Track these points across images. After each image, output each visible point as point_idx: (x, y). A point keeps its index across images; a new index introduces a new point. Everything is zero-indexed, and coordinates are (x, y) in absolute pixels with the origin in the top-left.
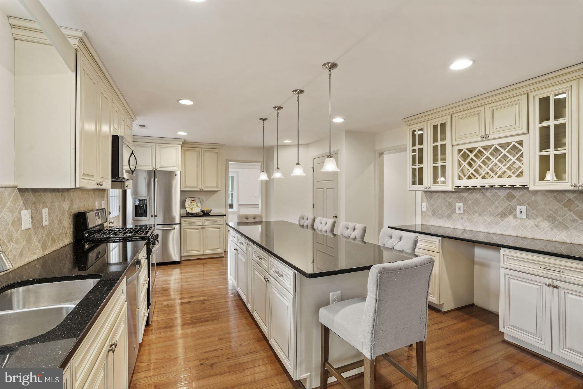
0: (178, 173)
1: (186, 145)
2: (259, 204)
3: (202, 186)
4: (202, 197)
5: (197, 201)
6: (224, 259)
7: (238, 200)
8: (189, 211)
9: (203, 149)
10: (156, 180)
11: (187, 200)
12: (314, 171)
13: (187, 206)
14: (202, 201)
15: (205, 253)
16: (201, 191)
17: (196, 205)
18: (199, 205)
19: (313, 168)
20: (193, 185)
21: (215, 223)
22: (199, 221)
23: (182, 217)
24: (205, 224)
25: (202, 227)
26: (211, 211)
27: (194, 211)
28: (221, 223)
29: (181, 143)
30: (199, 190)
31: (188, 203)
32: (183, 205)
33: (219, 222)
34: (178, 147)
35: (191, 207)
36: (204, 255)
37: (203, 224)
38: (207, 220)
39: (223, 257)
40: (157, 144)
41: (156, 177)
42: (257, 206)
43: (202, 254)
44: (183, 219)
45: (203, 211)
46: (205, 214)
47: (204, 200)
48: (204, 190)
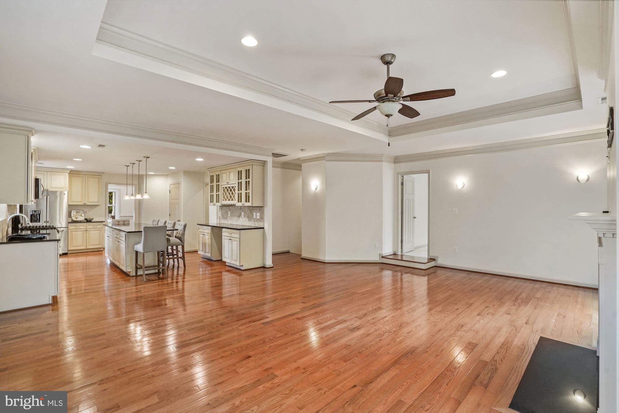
0: (66, 193)
1: (73, 173)
2: (133, 216)
3: (86, 201)
4: (85, 210)
5: (81, 212)
6: (103, 252)
7: (120, 213)
8: (74, 219)
9: (86, 176)
10: (48, 197)
11: (72, 211)
12: (170, 192)
13: (72, 215)
14: (85, 212)
15: (87, 248)
16: (85, 205)
17: (80, 215)
18: (83, 215)
19: (170, 191)
20: (78, 200)
21: (96, 227)
22: (83, 226)
23: (68, 223)
24: (88, 228)
25: (85, 230)
26: (93, 219)
27: (78, 220)
28: (101, 227)
29: (69, 172)
30: (83, 204)
31: (73, 213)
32: (69, 215)
33: (99, 227)
34: (66, 175)
35: (76, 216)
36: (87, 249)
37: (86, 227)
38: (89, 225)
39: (103, 251)
40: (48, 172)
41: (48, 195)
42: (131, 218)
43: (85, 248)
44: (70, 225)
45: (86, 219)
46: (88, 221)
47: (87, 212)
48: (88, 204)
